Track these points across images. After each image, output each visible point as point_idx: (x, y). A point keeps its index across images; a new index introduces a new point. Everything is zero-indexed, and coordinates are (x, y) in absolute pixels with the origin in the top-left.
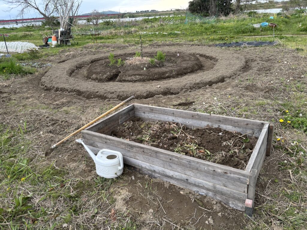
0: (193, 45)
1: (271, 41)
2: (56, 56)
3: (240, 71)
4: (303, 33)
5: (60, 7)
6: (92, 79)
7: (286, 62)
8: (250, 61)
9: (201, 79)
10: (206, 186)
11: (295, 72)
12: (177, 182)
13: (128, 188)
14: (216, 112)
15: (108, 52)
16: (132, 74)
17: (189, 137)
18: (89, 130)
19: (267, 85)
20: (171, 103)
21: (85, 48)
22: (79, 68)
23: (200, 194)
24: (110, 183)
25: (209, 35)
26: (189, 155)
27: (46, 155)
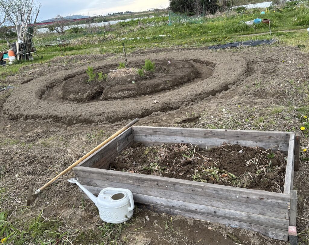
0: (183, 49)
1: (269, 39)
2: (17, 75)
3: (243, 75)
4: (300, 27)
5: (12, 14)
6: (69, 100)
7: (290, 62)
8: (251, 63)
9: (203, 89)
10: (239, 217)
11: (303, 72)
12: (203, 216)
13: (145, 233)
14: (229, 126)
15: (84, 65)
16: (119, 89)
17: (205, 159)
18: (83, 166)
19: (277, 89)
20: (173, 120)
21: (53, 62)
22: (50, 88)
23: (232, 228)
24: (121, 229)
25: (199, 36)
26: (212, 181)
27: (29, 204)
